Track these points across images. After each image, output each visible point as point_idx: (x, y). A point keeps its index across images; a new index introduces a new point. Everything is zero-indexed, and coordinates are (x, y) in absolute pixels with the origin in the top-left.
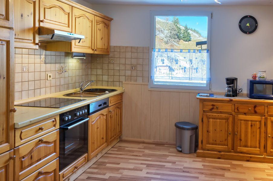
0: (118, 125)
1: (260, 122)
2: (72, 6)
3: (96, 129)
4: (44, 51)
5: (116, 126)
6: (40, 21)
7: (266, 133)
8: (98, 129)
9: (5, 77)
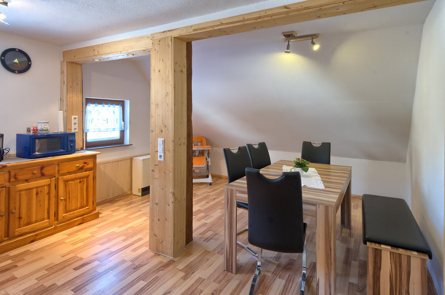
1: (49, 185)
7: (57, 196)
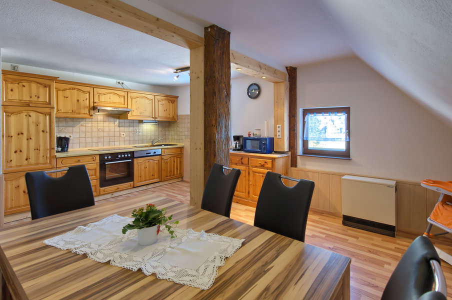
0: (177, 169)
1: (245, 171)
2: (127, 92)
3: (143, 168)
4: (118, 120)
5: (174, 170)
6: (94, 103)
8: (147, 169)
9: (48, 131)
